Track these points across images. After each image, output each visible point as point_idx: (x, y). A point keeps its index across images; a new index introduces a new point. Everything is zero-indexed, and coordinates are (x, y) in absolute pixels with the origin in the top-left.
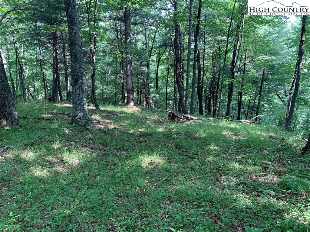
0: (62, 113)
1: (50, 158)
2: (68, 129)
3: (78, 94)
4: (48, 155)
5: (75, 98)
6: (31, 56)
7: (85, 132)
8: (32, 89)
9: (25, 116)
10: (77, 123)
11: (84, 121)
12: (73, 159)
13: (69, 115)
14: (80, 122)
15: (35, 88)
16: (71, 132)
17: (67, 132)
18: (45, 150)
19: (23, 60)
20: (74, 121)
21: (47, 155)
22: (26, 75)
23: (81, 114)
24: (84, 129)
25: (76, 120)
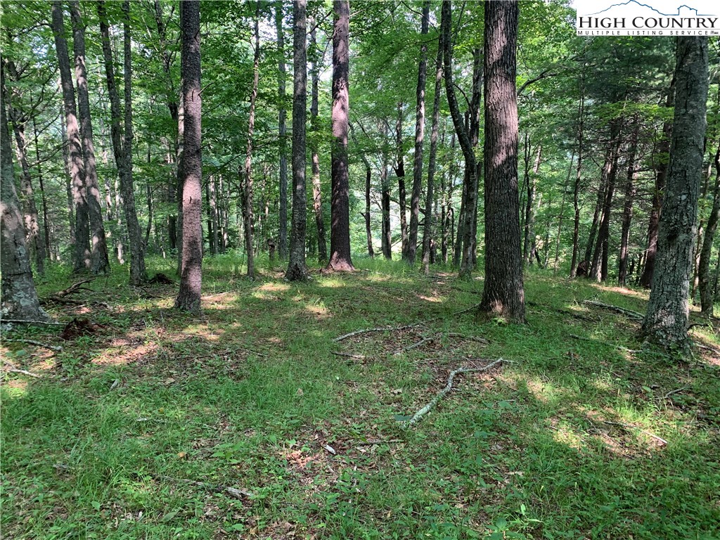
0: (614, 309)
1: (587, 410)
2: (630, 351)
3: (671, 268)
4: (585, 402)
5: (661, 277)
6: (553, 173)
7: (674, 367)
8: (540, 244)
9: (532, 300)
10: (655, 340)
11: (674, 339)
12: (646, 431)
13: (630, 316)
14: (662, 338)
15: (547, 240)
16: (637, 360)
17: (628, 357)
18: (577, 388)
19: (536, 181)
20: (647, 333)
21: (582, 401)
22: (535, 212)
23: (669, 320)
24: (671, 359)
25: (655, 333)
